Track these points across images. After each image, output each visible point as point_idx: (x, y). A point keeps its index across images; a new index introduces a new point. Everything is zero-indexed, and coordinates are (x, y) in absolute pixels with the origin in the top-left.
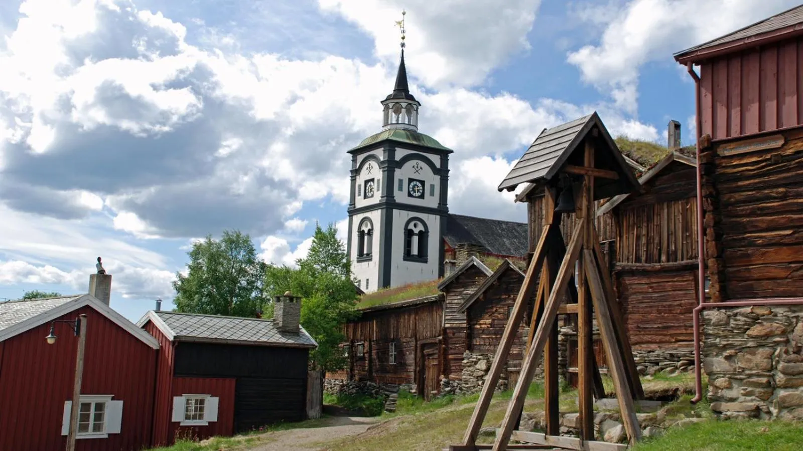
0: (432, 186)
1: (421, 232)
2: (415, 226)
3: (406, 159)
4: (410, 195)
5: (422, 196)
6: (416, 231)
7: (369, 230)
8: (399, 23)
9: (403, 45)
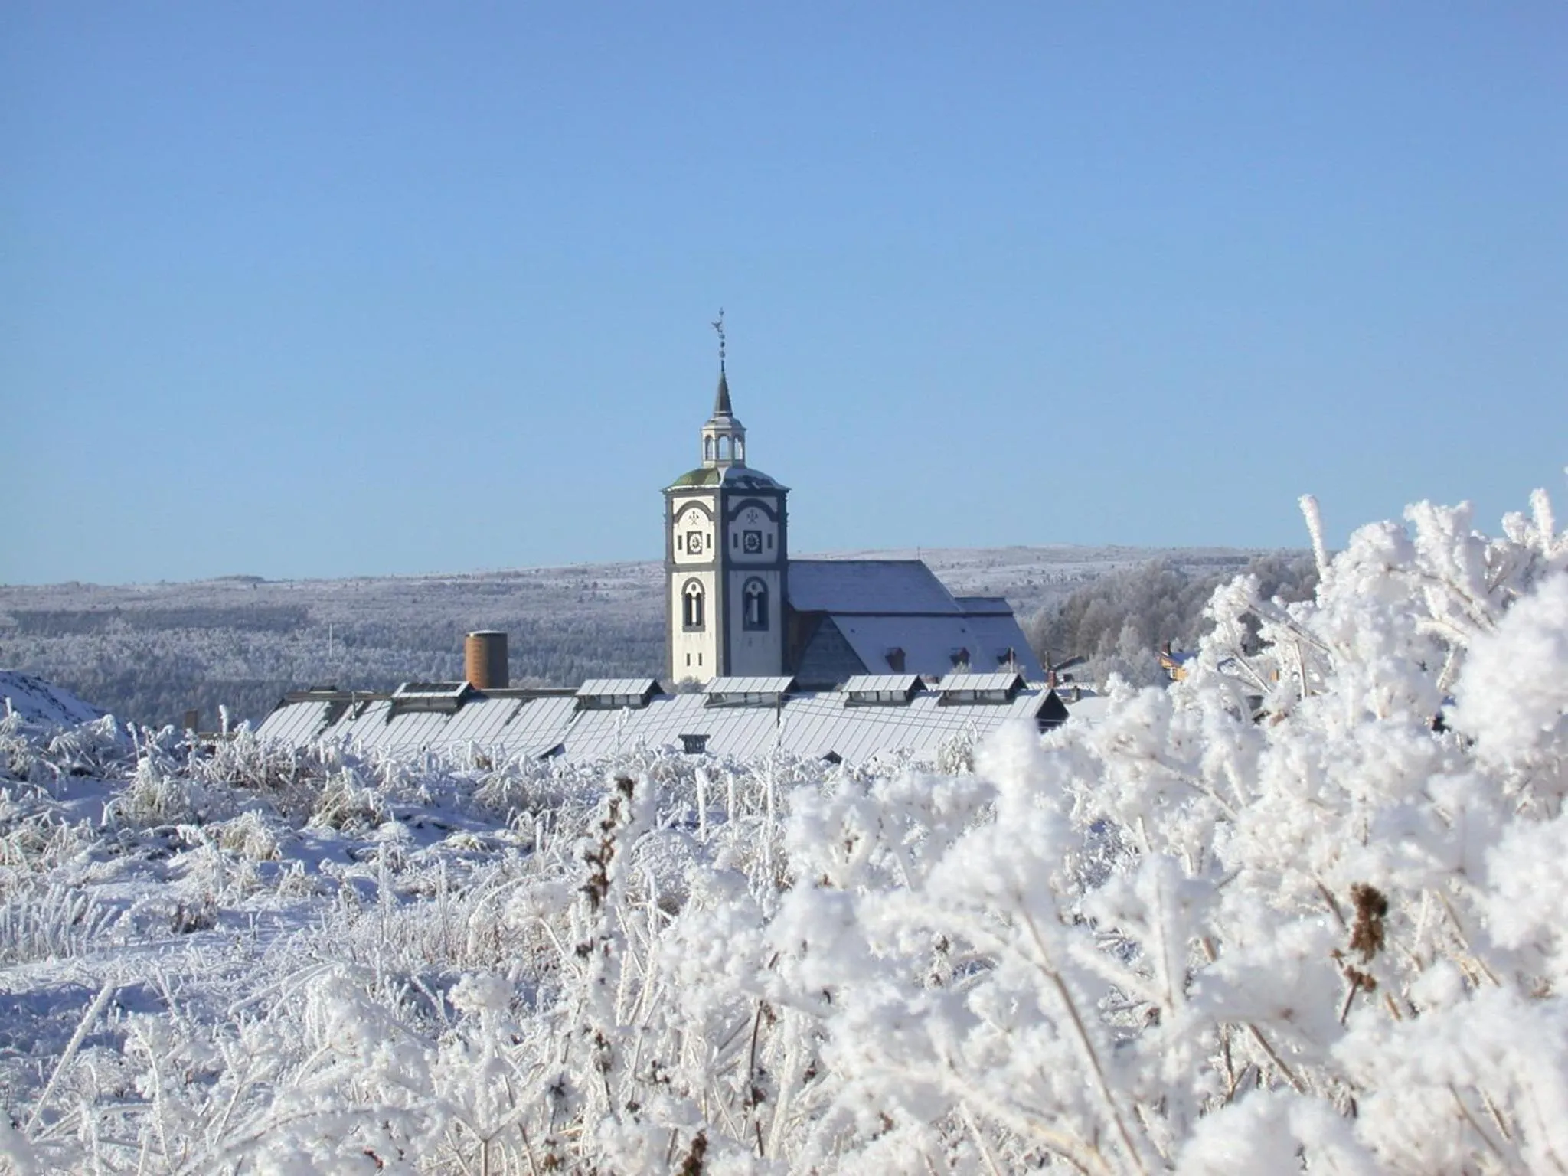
0: (770, 537)
1: (760, 594)
2: (754, 587)
3: (740, 507)
4: (746, 551)
5: (759, 550)
6: (755, 593)
7: (698, 595)
8: (717, 326)
9: (723, 355)
